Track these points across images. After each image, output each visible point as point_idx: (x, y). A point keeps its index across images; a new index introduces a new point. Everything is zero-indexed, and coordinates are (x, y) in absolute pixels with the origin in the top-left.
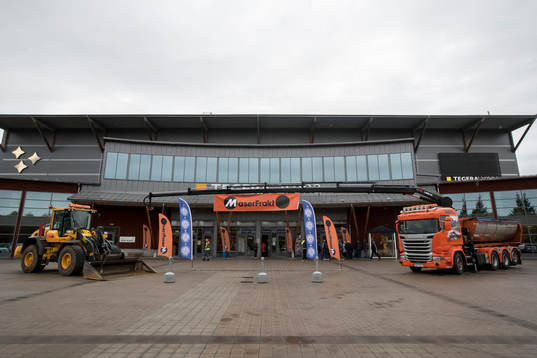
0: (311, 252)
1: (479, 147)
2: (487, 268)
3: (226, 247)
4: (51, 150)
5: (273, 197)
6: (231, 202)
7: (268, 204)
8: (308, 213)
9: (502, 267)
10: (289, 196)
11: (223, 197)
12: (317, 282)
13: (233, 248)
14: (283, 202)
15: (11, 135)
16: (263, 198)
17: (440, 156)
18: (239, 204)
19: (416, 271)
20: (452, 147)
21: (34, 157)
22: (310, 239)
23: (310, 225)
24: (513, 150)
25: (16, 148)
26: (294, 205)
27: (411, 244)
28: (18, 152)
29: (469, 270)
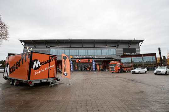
0: (94, 70)
1: (132, 46)
2: (125, 72)
3: (77, 69)
4: (35, 47)
5: (87, 60)
6: (79, 61)
7: (86, 61)
8: (94, 62)
9: (128, 72)
10: (90, 59)
11: (78, 60)
12: (95, 74)
13: (78, 69)
14: (89, 61)
15: (26, 44)
16: (85, 60)
17: (123, 48)
18: (81, 61)
19: (113, 72)
20: (126, 46)
21: (31, 49)
22: (94, 67)
23: (94, 65)
24: (139, 47)
25: (27, 47)
26: (91, 61)
27: (112, 68)
28: (28, 48)
29: (121, 72)
